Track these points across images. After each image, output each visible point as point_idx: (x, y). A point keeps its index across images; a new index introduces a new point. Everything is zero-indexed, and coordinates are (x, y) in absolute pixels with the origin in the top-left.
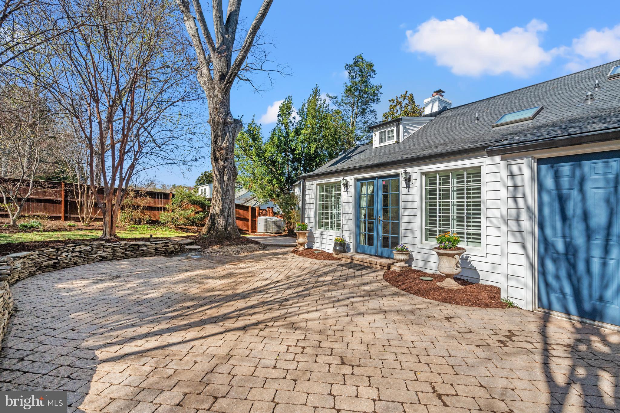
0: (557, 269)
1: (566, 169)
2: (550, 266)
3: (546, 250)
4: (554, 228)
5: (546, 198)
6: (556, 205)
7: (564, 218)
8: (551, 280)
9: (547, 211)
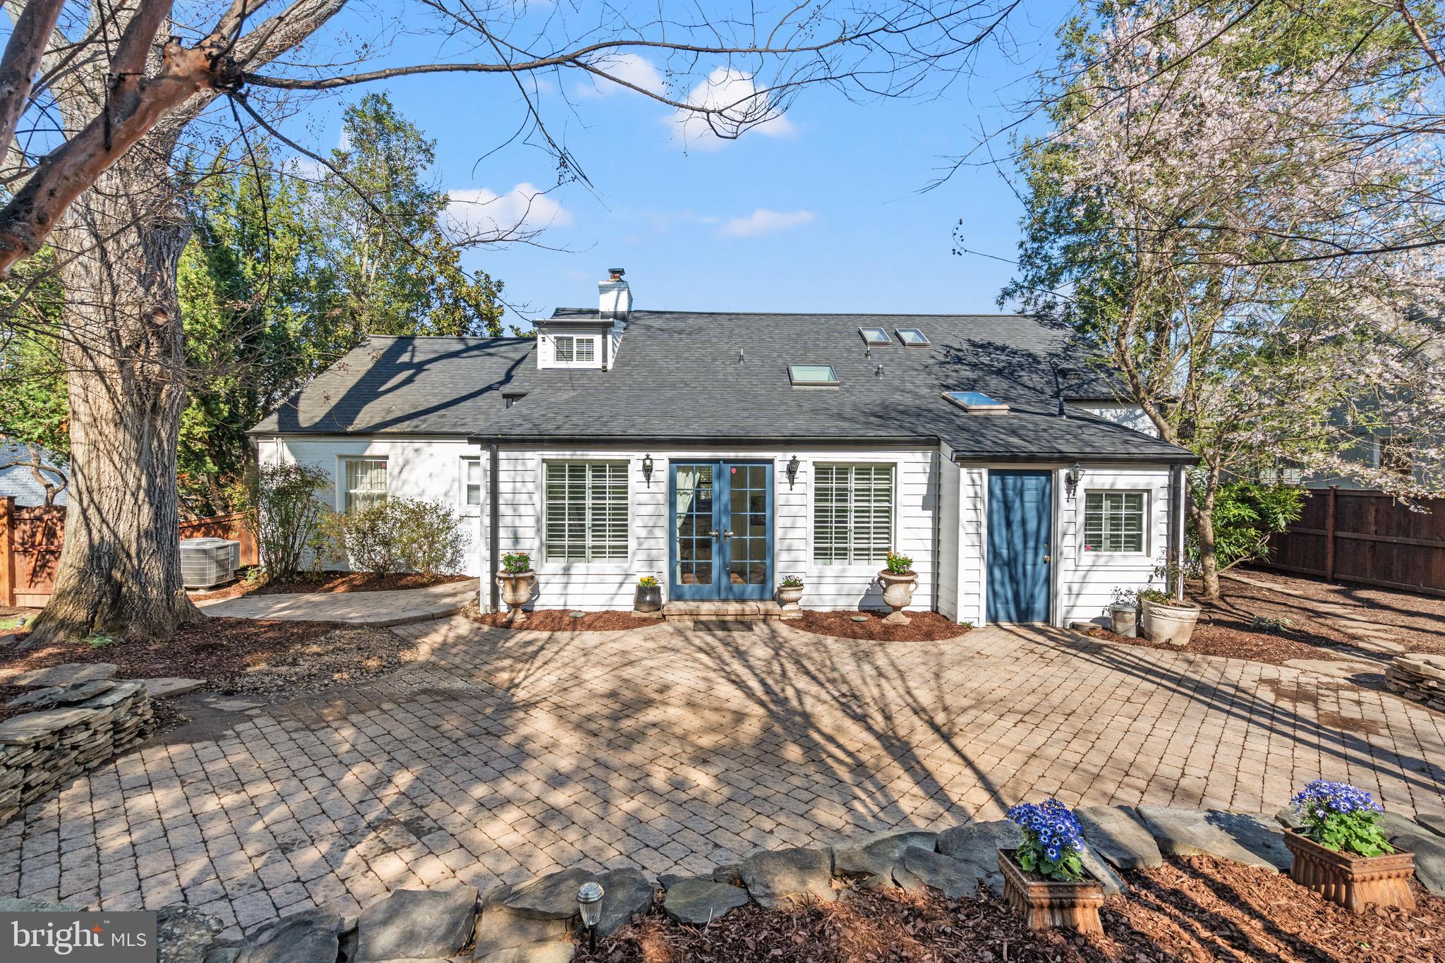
0: (1003, 576)
1: (1010, 480)
2: (997, 573)
3: (995, 558)
4: (1000, 533)
5: (995, 505)
6: (1002, 512)
7: (1009, 524)
8: (998, 587)
9: (995, 517)
